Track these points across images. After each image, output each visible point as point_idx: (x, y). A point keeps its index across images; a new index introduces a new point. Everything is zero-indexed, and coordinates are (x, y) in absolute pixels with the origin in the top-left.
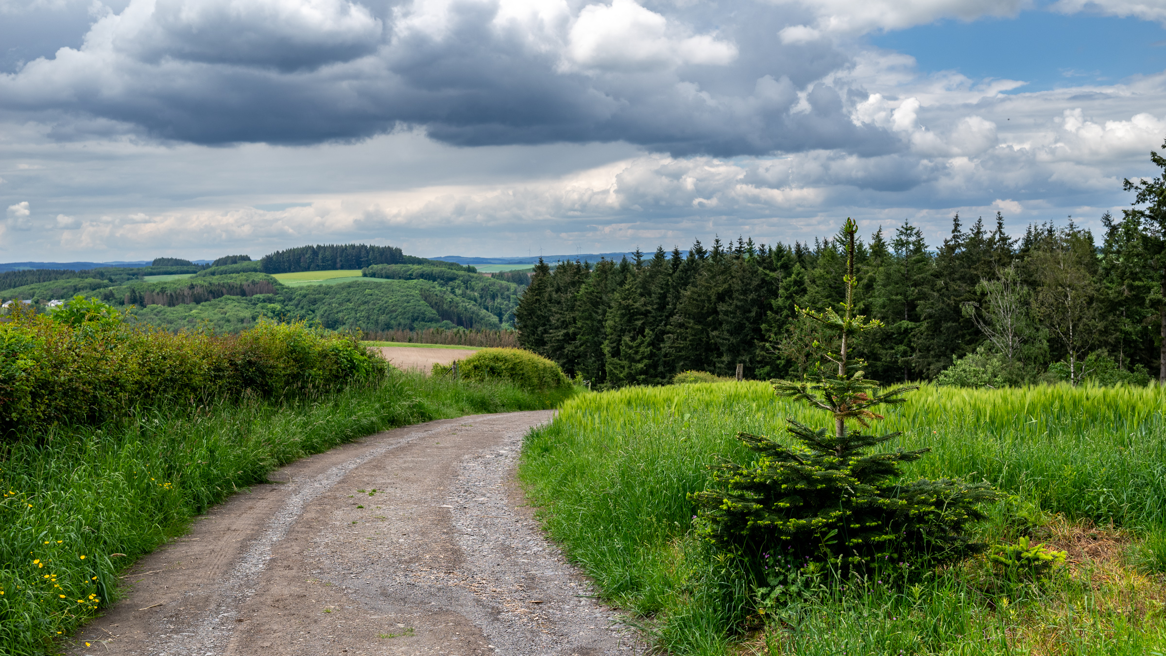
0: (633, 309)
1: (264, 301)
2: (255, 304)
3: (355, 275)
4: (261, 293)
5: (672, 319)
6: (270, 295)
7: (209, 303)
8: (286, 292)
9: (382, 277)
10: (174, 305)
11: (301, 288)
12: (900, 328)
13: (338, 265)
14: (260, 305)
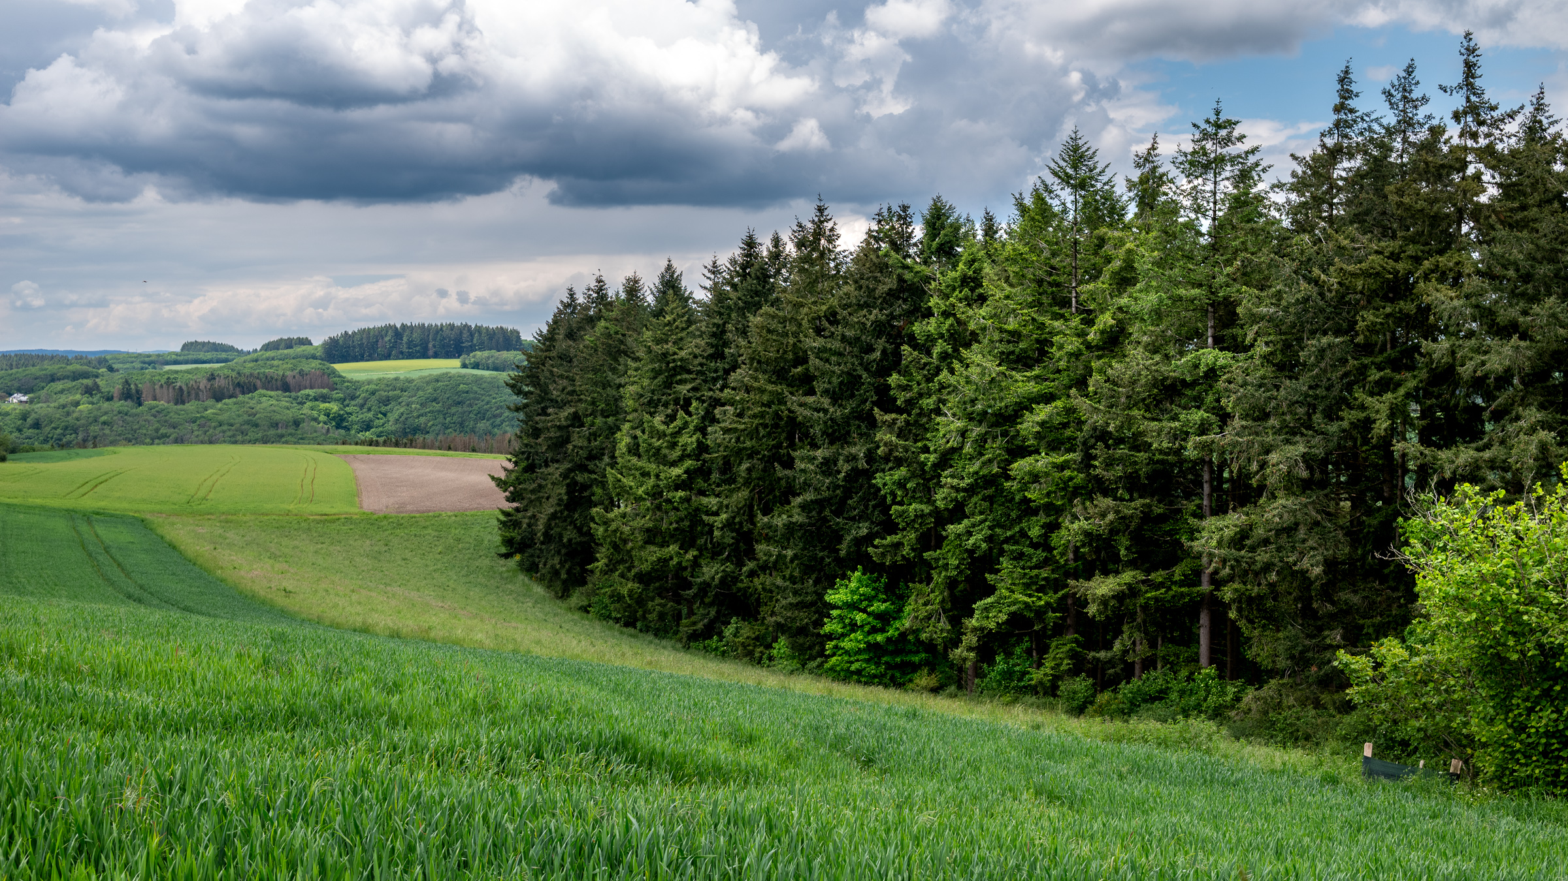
0: (674, 361)
1: (316, 399)
2: (302, 403)
3: (451, 365)
4: (311, 388)
5: (733, 376)
6: (325, 391)
7: (234, 400)
8: (347, 388)
9: (488, 369)
10: (183, 403)
11: (369, 382)
12: (1196, 367)
13: (431, 353)
14: (309, 404)
